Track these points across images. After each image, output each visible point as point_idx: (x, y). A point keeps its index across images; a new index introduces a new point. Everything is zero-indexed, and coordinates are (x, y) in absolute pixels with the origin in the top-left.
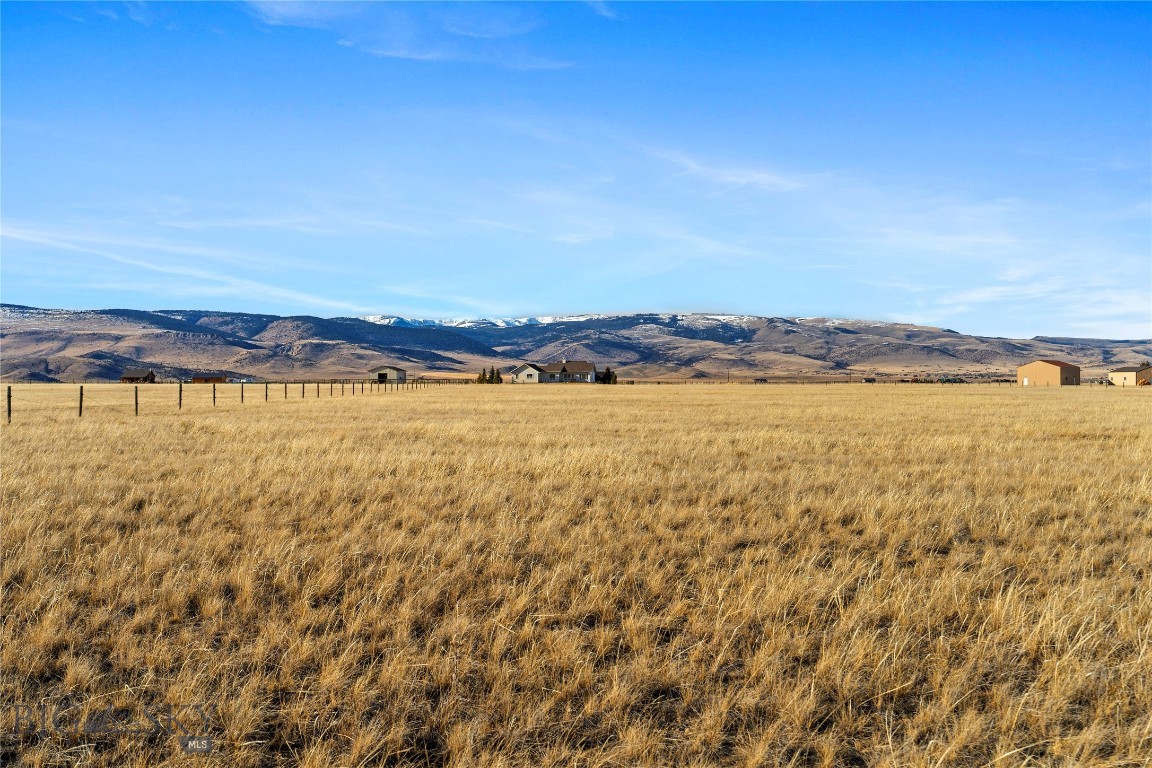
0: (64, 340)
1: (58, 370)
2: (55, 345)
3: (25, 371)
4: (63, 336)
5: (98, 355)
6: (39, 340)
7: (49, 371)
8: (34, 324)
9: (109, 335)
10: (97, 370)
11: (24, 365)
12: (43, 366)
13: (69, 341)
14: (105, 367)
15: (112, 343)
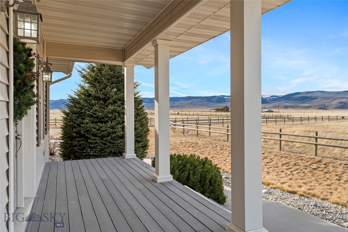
0: (333, 99)
1: (328, 106)
2: (330, 100)
3: (318, 107)
4: (333, 98)
5: (340, 103)
6: (327, 99)
7: (325, 107)
8: (326, 95)
9: (346, 97)
10: (338, 106)
11: (319, 105)
12: (324, 105)
13: (334, 99)
14: (341, 105)
15: (346, 99)
